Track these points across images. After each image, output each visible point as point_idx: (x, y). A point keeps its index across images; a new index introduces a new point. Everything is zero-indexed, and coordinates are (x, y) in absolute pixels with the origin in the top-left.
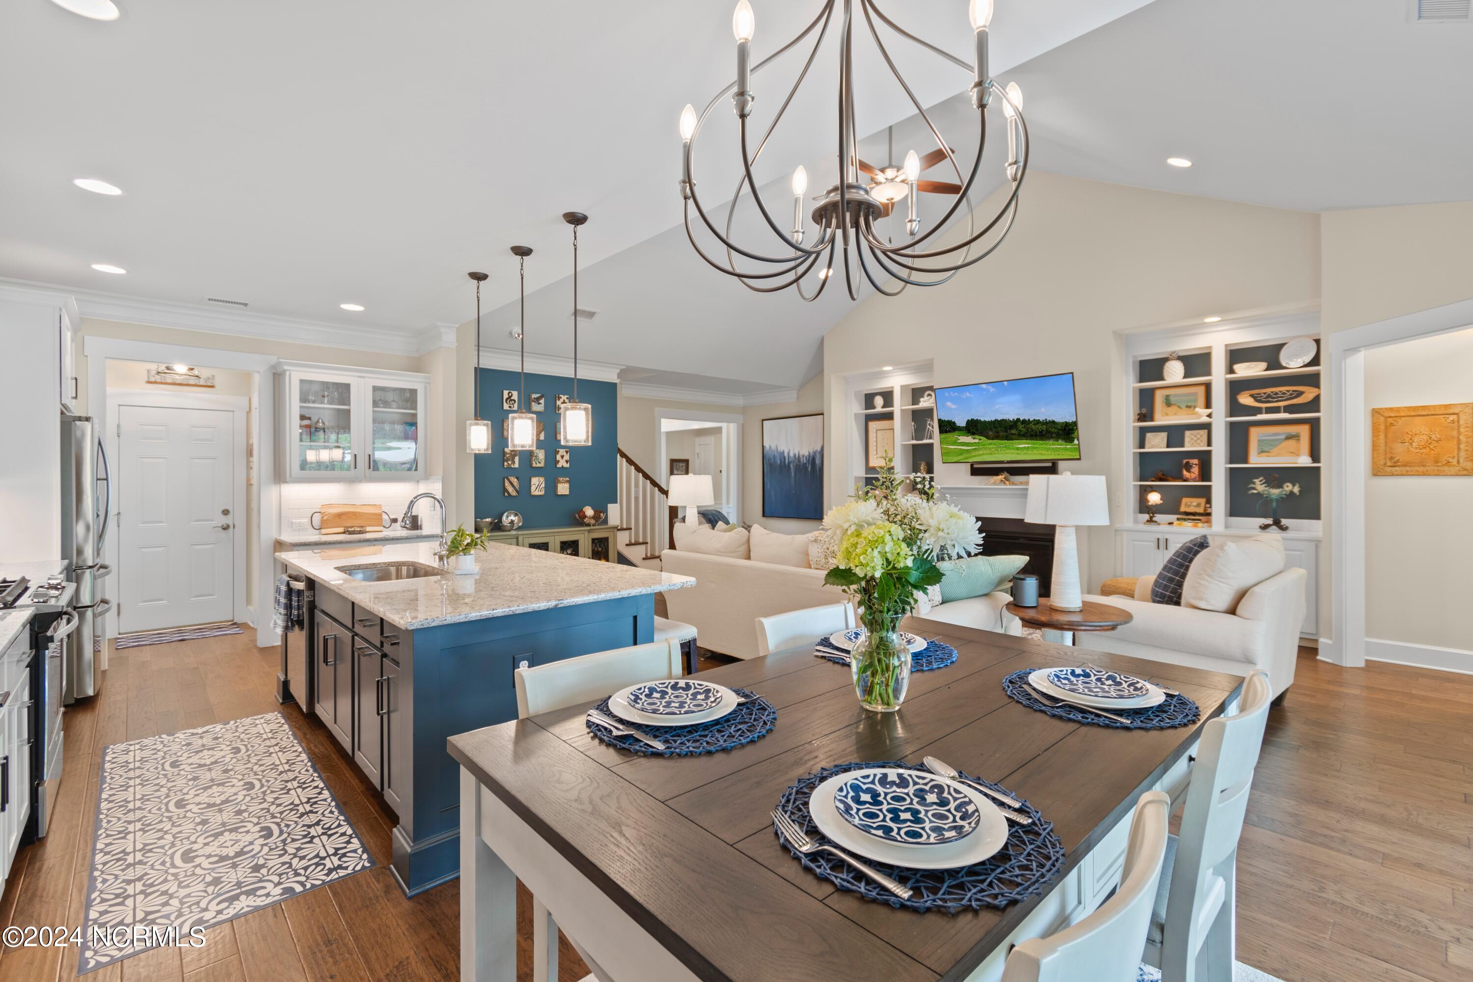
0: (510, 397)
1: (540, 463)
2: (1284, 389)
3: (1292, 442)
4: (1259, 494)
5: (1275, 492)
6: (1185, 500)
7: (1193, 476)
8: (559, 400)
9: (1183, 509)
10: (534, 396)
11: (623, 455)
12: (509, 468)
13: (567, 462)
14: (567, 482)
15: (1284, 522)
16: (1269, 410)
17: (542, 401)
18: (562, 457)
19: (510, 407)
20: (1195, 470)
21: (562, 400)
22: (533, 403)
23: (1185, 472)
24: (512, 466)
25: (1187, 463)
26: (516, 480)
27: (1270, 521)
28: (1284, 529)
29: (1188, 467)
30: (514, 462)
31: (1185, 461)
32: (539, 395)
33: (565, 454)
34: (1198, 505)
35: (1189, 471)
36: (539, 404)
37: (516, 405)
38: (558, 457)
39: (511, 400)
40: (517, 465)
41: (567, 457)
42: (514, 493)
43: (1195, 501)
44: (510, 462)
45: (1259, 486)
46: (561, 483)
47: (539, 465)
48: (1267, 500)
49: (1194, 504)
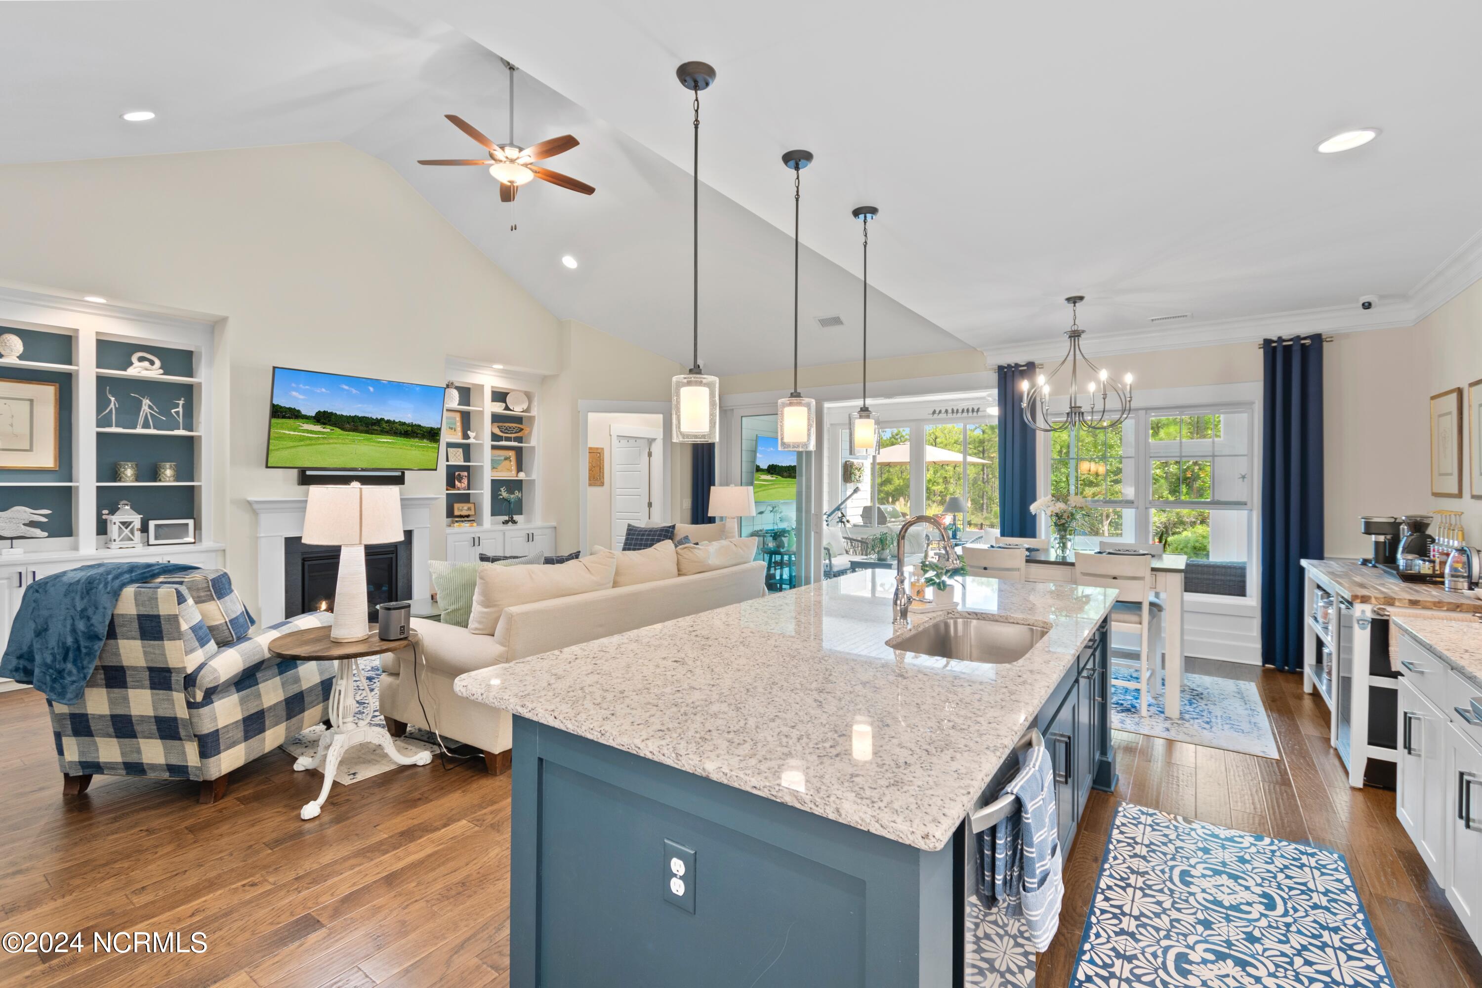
2: (514, 425)
3: (507, 462)
4: (504, 499)
5: (512, 496)
6: (456, 506)
7: (463, 485)
9: (457, 513)
15: (516, 517)
16: (508, 439)
20: (465, 481)
23: (457, 483)
25: (459, 475)
27: (506, 518)
28: (514, 522)
29: (460, 479)
31: (457, 473)
34: (469, 509)
35: (460, 482)
43: (465, 506)
45: (504, 494)
48: (508, 501)
49: (466, 508)
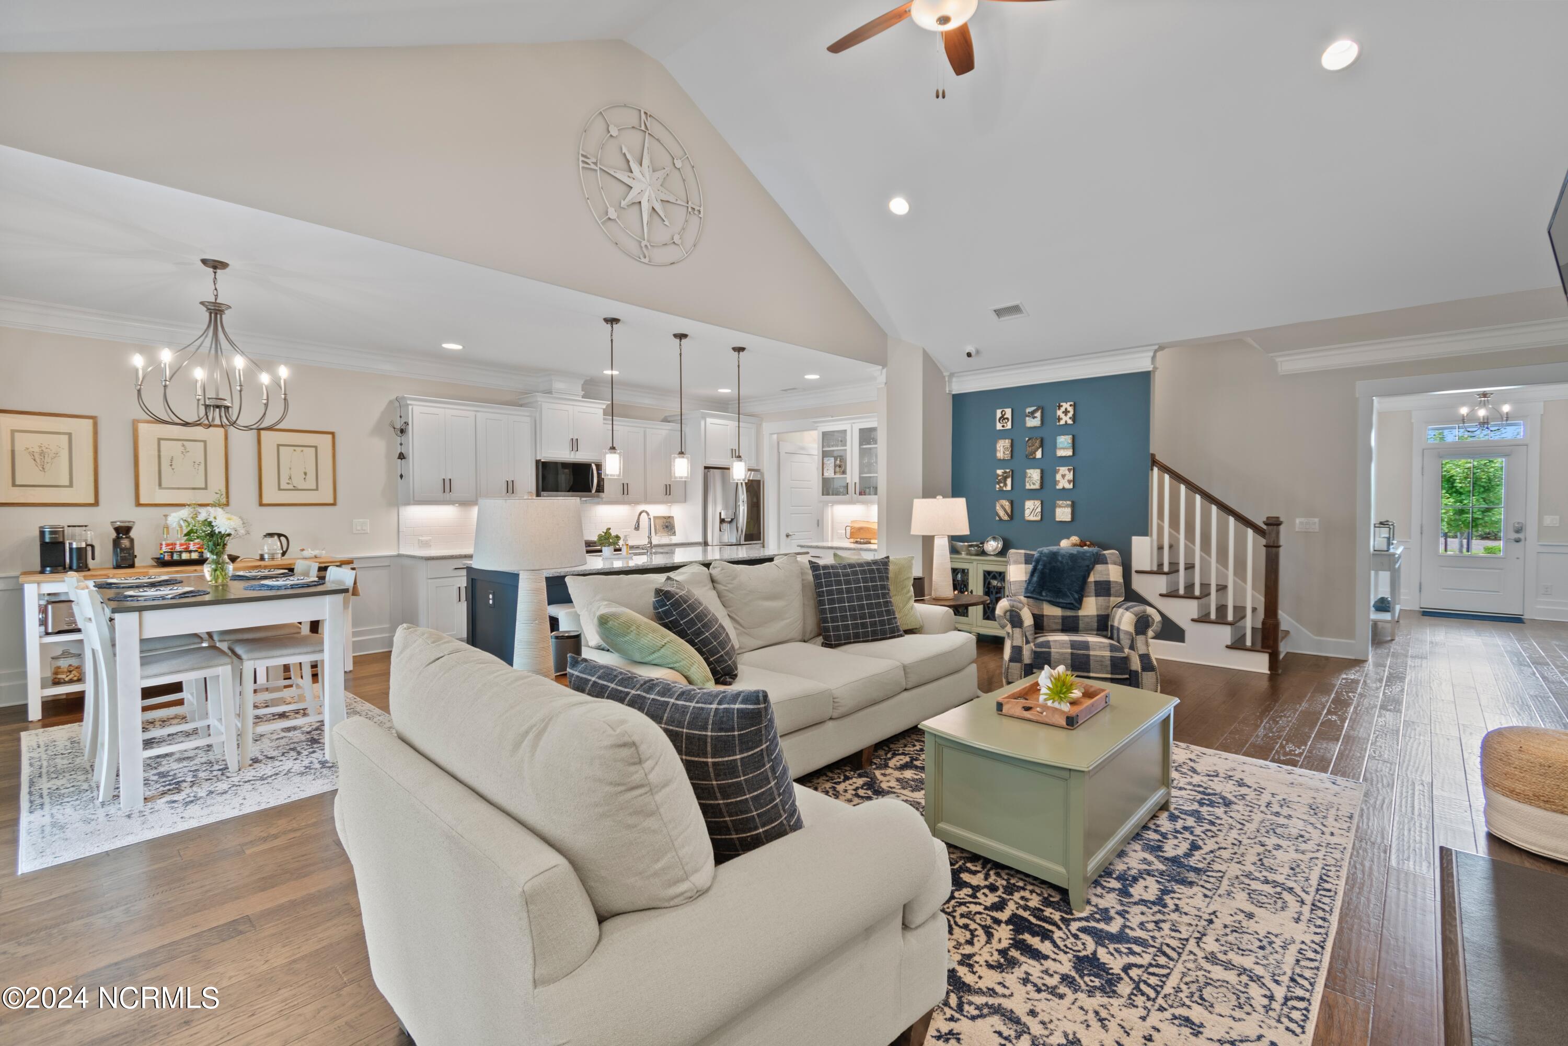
0: (1003, 416)
1: (1034, 484)
8: (1059, 409)
10: (1029, 410)
11: (1165, 469)
12: (1001, 490)
13: (1069, 482)
14: (1067, 506)
17: (1038, 414)
18: (1063, 476)
19: (1003, 426)
21: (1063, 409)
22: (1027, 418)
24: (1004, 489)
26: (1007, 503)
30: (1005, 485)
32: (1035, 408)
33: (1067, 472)
36: (1034, 418)
37: (1009, 424)
38: (1058, 477)
39: (1004, 419)
40: (1009, 488)
41: (1070, 476)
42: (1006, 518)
44: (1002, 485)
46: (1060, 507)
47: (1033, 487)
